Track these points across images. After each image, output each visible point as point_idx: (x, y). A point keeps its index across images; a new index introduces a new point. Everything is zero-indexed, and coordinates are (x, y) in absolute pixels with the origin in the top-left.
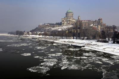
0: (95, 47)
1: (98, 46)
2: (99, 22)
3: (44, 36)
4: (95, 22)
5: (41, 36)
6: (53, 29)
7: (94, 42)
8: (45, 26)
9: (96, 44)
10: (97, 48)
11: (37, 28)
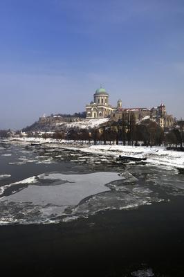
0: (165, 159)
1: (171, 157)
2: (159, 112)
3: (55, 141)
4: (152, 111)
5: (48, 140)
6: (69, 125)
7: (161, 150)
8: (53, 119)
9: (166, 155)
10: (170, 161)
11: (36, 124)
